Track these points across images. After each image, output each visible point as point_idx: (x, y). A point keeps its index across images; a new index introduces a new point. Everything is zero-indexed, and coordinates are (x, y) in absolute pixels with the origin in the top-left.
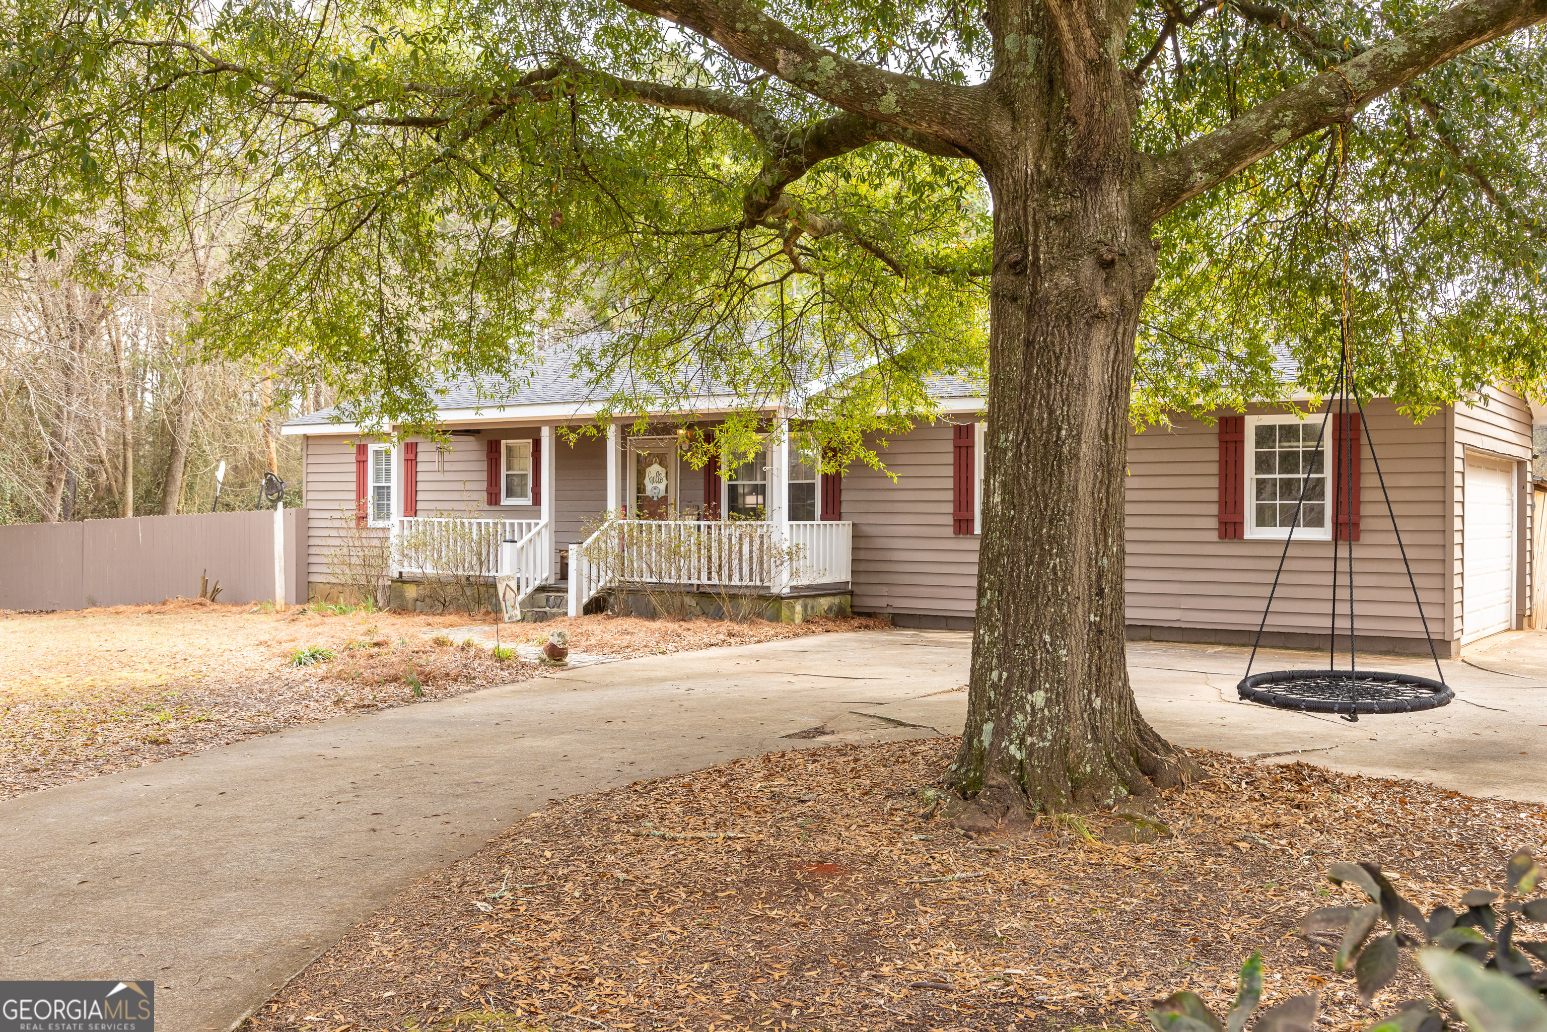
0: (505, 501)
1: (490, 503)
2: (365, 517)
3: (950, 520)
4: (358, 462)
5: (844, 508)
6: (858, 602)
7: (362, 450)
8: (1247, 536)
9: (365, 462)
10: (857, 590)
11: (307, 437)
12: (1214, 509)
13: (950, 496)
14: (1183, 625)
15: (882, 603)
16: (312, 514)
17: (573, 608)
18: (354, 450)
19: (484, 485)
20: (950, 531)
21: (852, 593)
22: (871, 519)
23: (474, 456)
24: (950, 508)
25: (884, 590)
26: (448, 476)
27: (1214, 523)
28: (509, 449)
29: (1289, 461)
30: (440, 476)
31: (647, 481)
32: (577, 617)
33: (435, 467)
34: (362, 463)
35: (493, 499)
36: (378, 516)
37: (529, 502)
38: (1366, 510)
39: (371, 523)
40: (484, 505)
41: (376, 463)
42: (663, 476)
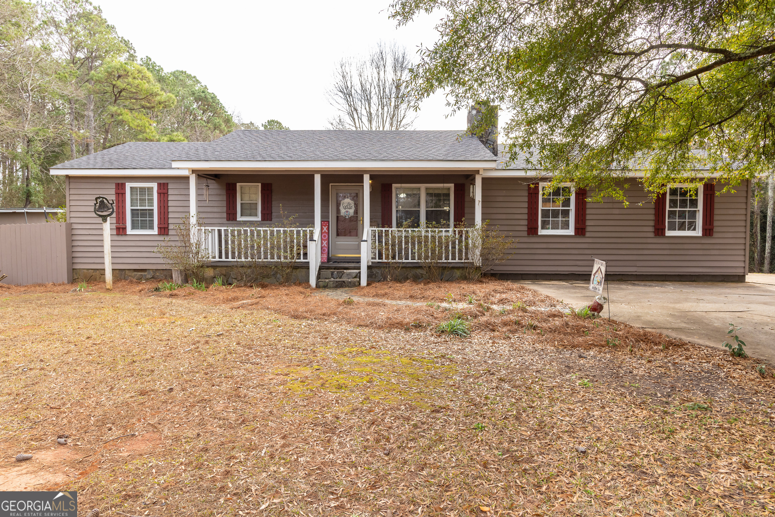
0: (239, 218)
1: (229, 219)
2: (125, 229)
3: (525, 228)
4: (117, 194)
7: (120, 187)
8: (666, 235)
9: (124, 194)
11: (68, 177)
12: (652, 223)
14: (638, 274)
15: (488, 268)
16: (75, 226)
18: (113, 186)
19: (225, 209)
23: (215, 192)
24: (525, 222)
25: (489, 262)
26: (209, 203)
27: (652, 229)
28: (242, 188)
29: (684, 203)
31: (341, 208)
33: (203, 198)
34: (120, 194)
35: (231, 217)
36: (133, 228)
37: (259, 218)
38: (716, 223)
39: (129, 231)
40: (225, 221)
41: (131, 195)
42: (353, 205)
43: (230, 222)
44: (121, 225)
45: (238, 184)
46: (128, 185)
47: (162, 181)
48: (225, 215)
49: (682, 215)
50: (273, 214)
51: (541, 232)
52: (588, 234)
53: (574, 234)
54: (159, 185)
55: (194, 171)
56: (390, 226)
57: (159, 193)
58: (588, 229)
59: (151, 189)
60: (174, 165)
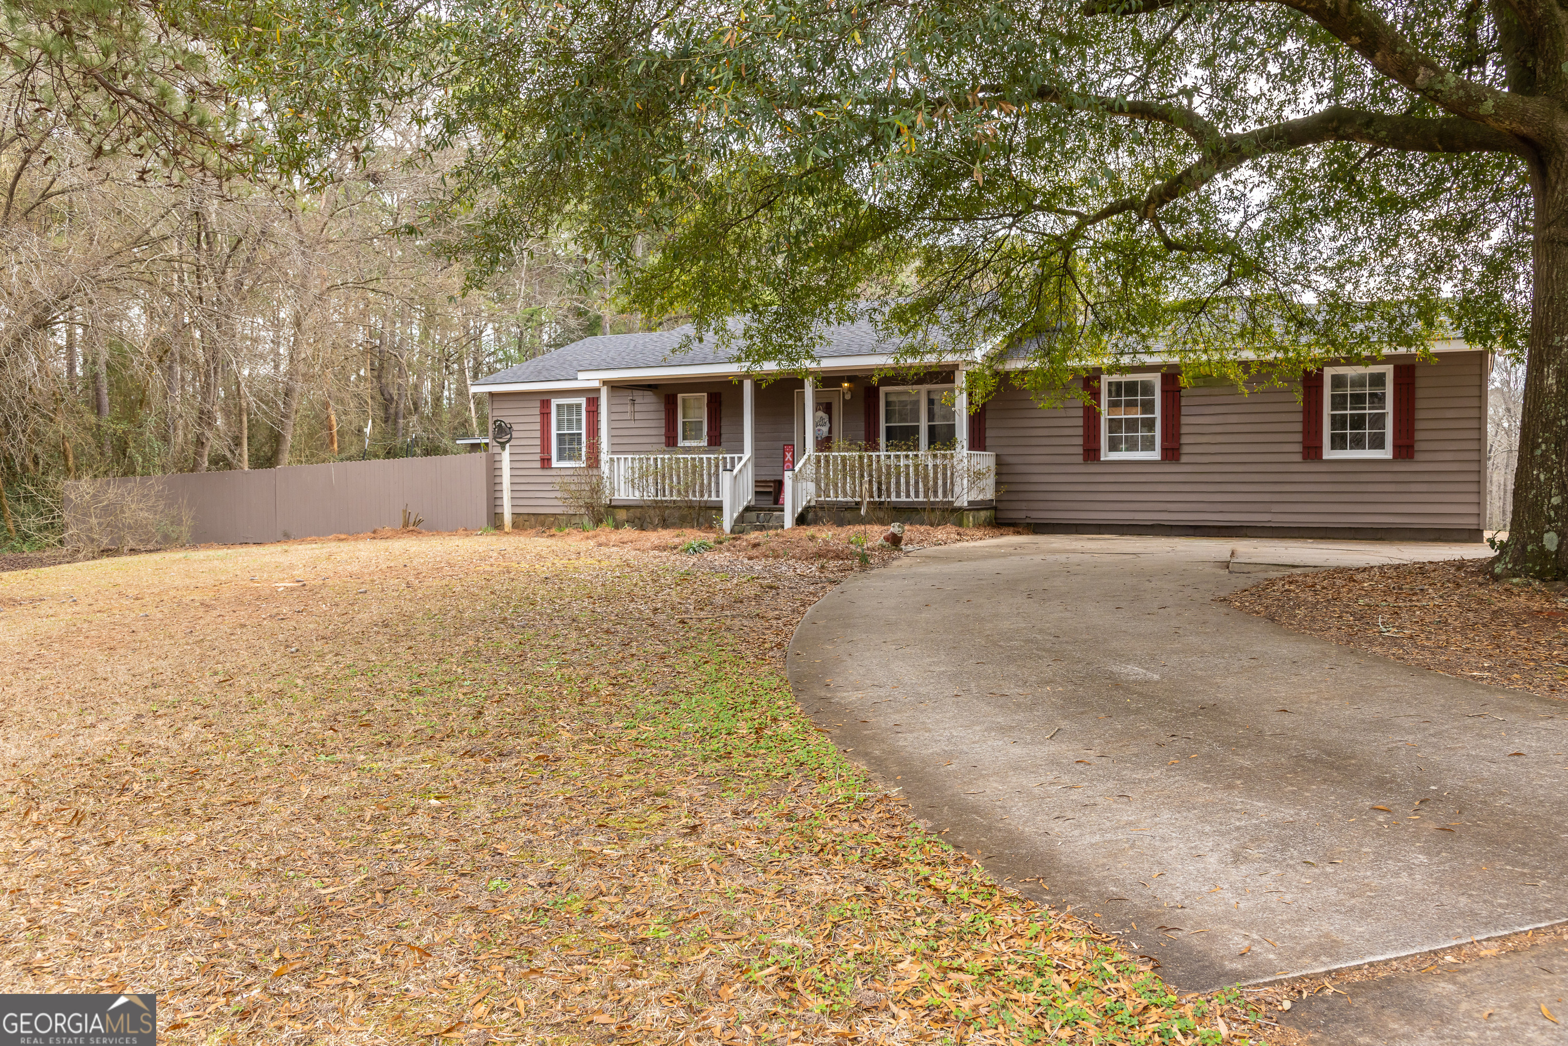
0: (681, 443)
1: (668, 444)
2: (549, 460)
3: (1080, 450)
4: (542, 414)
5: (988, 442)
6: (1001, 515)
7: (545, 405)
8: (1325, 457)
9: (549, 414)
10: (1000, 506)
11: (492, 394)
12: (1299, 437)
13: (1080, 431)
14: (1274, 525)
15: (1022, 515)
17: (789, 522)
18: (538, 404)
19: (663, 431)
20: (1080, 459)
21: (995, 508)
22: (1012, 451)
23: (652, 407)
24: (1080, 441)
25: (1023, 505)
26: (638, 424)
27: (1298, 448)
28: (684, 400)
29: (1358, 401)
30: (632, 424)
32: (793, 529)
33: (628, 416)
34: (545, 415)
35: (671, 441)
36: (561, 458)
37: (704, 443)
38: (1418, 436)
39: (555, 463)
40: (663, 447)
41: (558, 414)
42: (827, 420)
43: (670, 449)
44: (546, 456)
45: (680, 396)
46: (555, 402)
47: (591, 396)
48: (663, 439)
49: (1358, 422)
50: (723, 436)
51: (1107, 455)
52: (1184, 459)
53: (1159, 458)
54: (588, 400)
55: (605, 383)
56: (876, 448)
57: (588, 412)
58: (1185, 449)
59: (579, 406)
60: (581, 376)
